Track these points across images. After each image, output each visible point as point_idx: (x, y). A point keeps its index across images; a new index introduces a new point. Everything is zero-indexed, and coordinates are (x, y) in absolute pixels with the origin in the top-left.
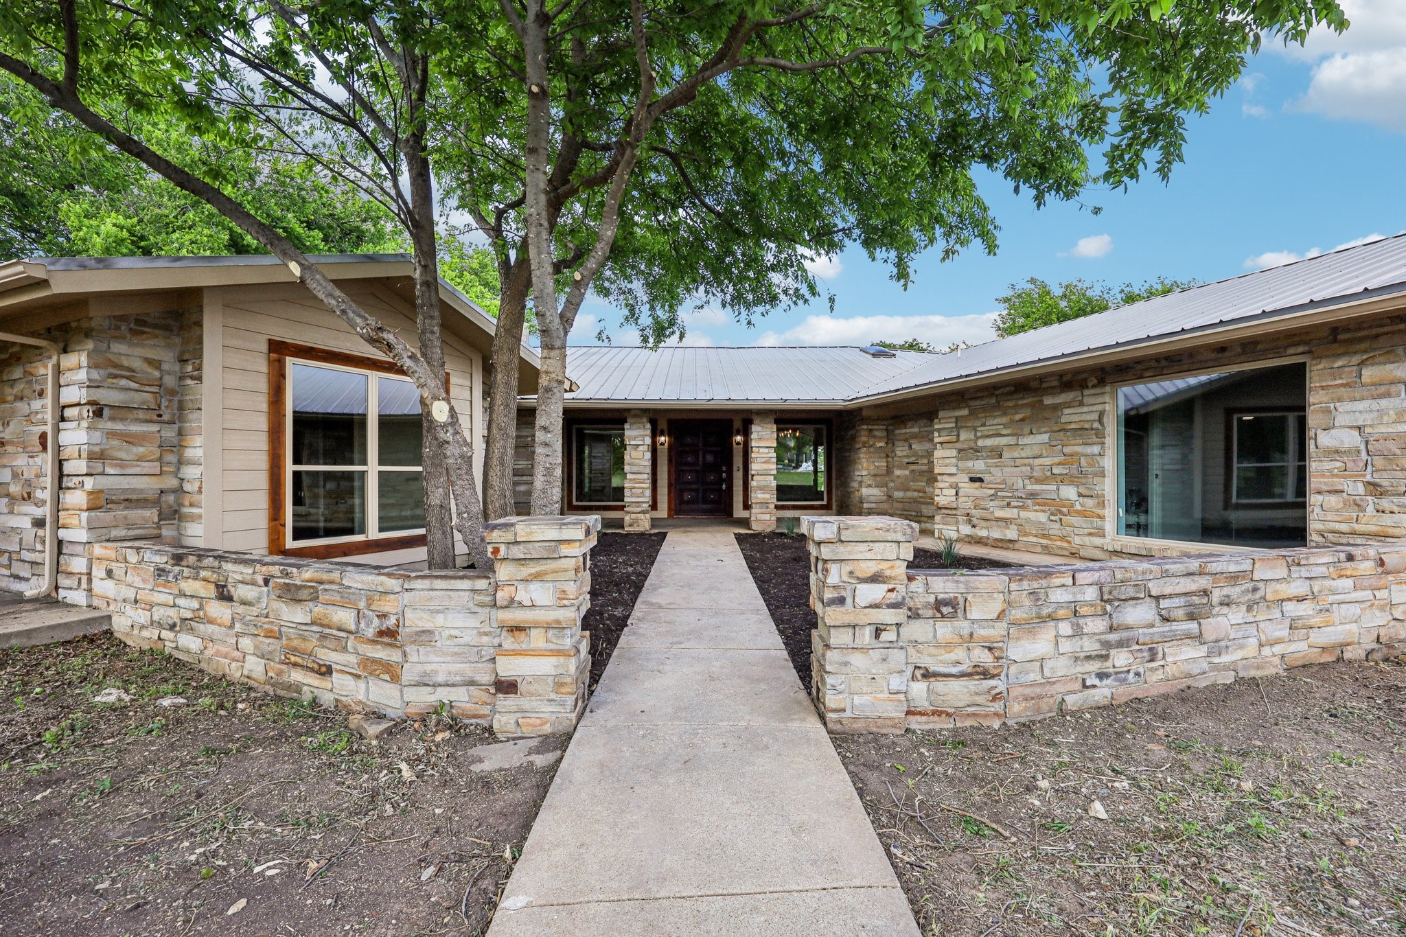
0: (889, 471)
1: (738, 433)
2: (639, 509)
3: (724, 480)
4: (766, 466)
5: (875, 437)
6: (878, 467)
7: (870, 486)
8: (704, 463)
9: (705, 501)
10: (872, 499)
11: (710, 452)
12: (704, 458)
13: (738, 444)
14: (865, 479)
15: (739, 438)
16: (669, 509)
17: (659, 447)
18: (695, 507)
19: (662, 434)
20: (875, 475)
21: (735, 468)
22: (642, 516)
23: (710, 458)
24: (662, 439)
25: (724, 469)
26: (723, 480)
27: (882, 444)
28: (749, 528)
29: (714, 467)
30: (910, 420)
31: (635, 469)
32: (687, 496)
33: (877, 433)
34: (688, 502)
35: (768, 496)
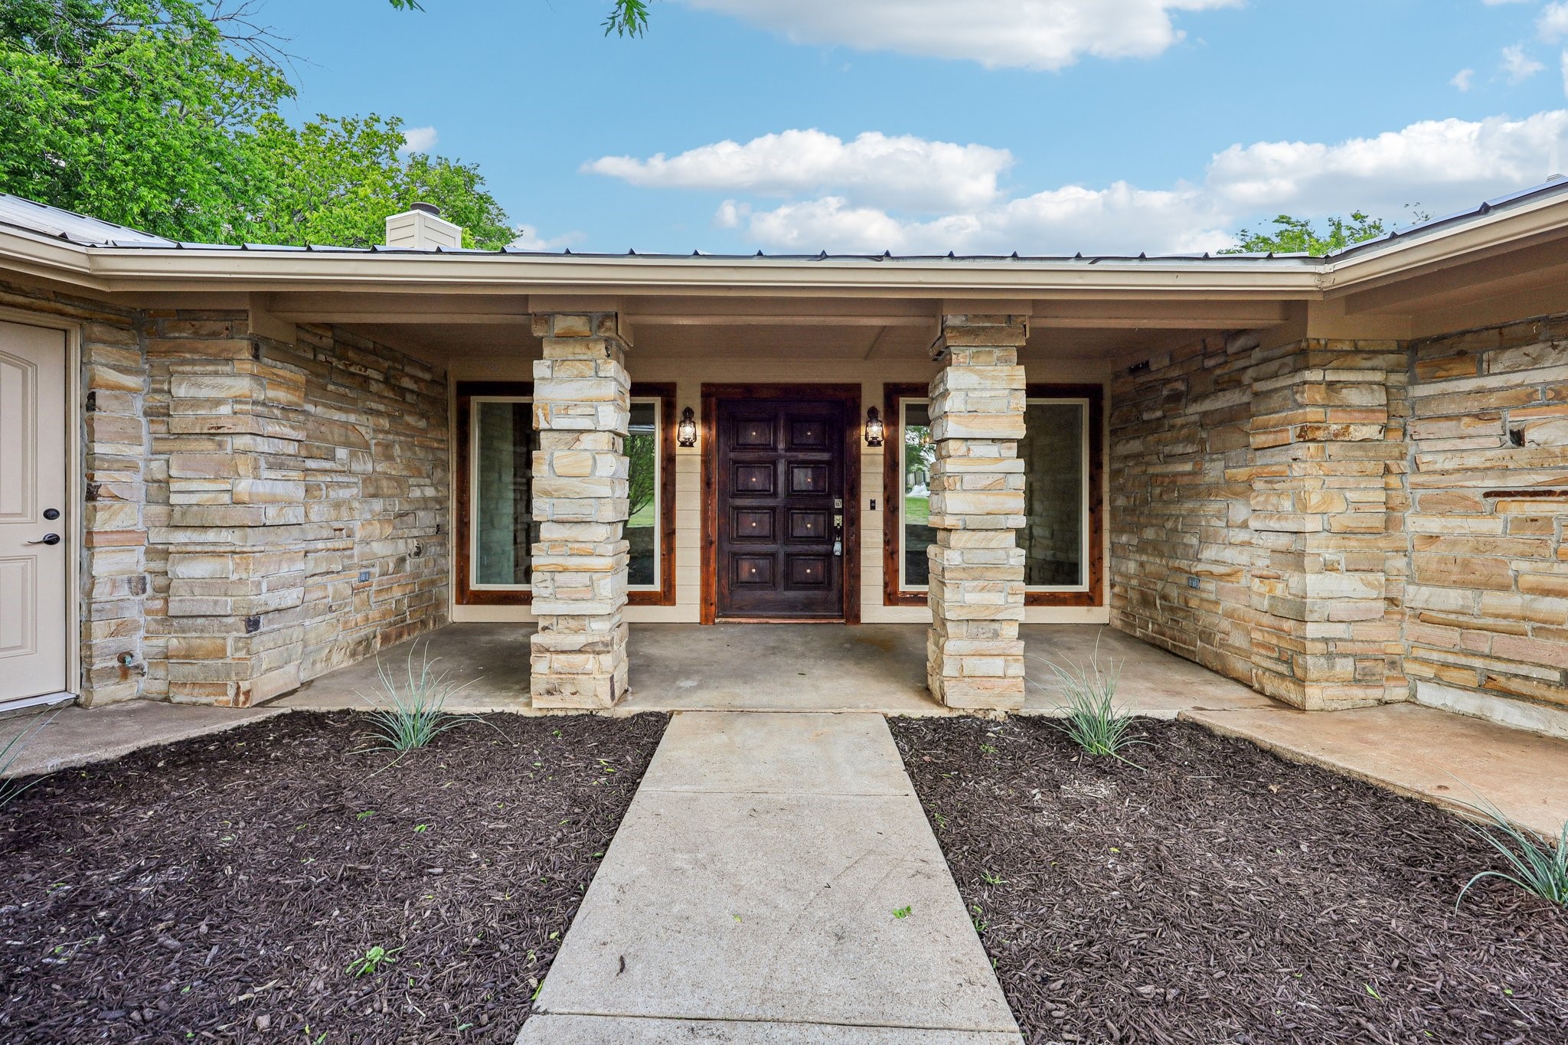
0: (1391, 520)
1: (873, 414)
2: (580, 640)
3: (839, 532)
4: (991, 502)
5: (1345, 407)
6: (1357, 507)
7: (1329, 568)
8: (791, 493)
9: (791, 583)
10: (1338, 609)
11: (803, 464)
12: (789, 474)
13: (873, 443)
14: (1312, 545)
15: (876, 430)
16: (705, 600)
17: (679, 450)
18: (769, 595)
19: (688, 415)
20: (1347, 533)
21: (865, 504)
22: (589, 662)
23: (803, 479)
24: (687, 431)
25: (838, 503)
26: (833, 533)
27: (1372, 431)
28: (941, 703)
29: (815, 502)
30: (1504, 346)
31: (565, 510)
32: (748, 570)
33: (1353, 397)
34: (749, 585)
35: (997, 599)
